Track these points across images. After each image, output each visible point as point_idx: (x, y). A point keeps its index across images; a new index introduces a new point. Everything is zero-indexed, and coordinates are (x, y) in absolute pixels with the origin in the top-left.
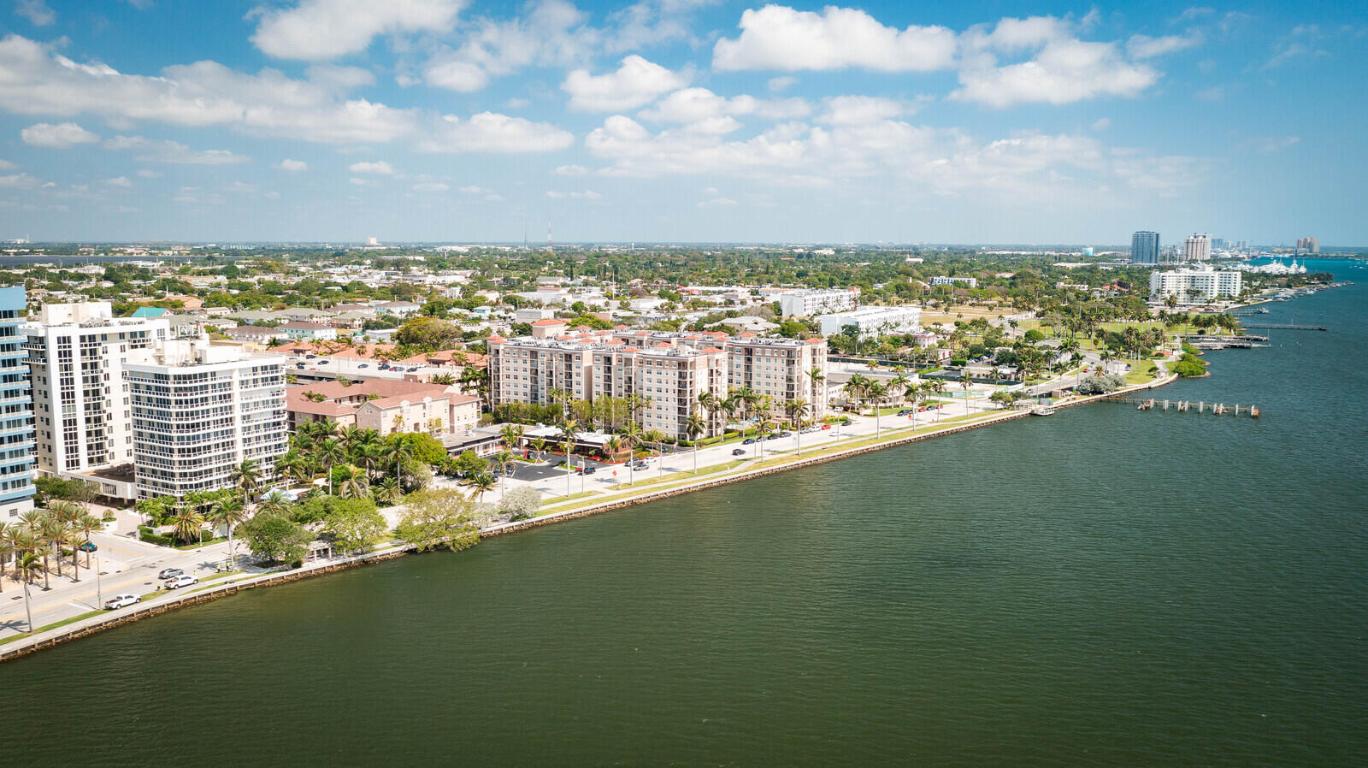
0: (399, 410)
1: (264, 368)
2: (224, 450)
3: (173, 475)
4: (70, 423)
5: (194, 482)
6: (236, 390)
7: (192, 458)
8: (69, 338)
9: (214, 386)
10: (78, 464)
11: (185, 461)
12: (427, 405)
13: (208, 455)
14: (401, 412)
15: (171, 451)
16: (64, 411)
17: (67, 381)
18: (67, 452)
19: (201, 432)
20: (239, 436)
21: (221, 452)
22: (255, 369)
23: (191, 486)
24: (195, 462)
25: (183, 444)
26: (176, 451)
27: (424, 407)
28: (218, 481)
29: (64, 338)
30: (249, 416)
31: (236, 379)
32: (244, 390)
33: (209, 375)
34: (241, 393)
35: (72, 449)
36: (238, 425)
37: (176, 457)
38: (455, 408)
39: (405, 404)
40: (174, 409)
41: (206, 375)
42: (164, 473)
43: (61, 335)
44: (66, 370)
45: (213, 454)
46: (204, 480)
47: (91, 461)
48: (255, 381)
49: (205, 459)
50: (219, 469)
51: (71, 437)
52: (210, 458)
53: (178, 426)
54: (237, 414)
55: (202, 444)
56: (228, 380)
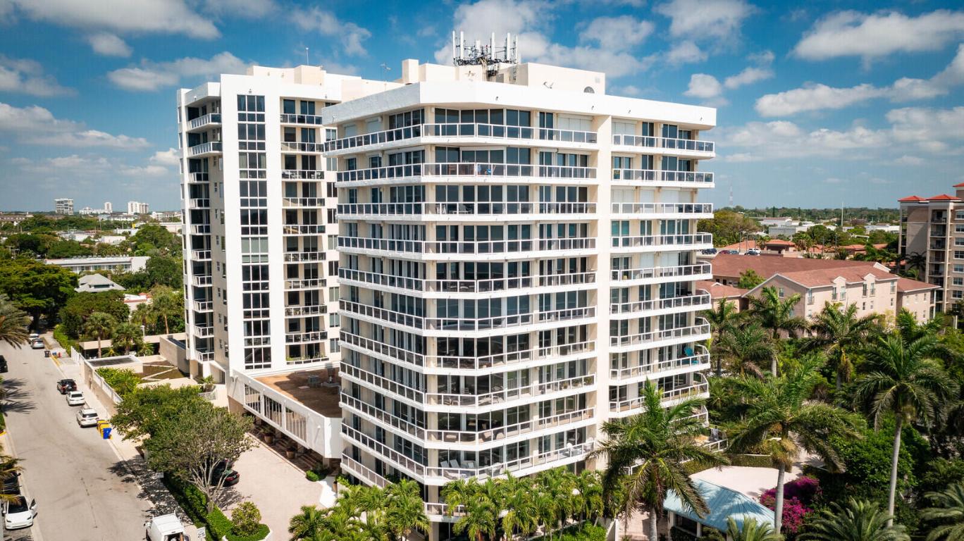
0: (831, 292)
1: (670, 129)
2: (564, 351)
3: (421, 418)
4: (256, 274)
5: (477, 446)
6: (602, 179)
7: (477, 372)
8: (261, 99)
9: (546, 156)
10: (268, 358)
11: (456, 379)
12: (869, 288)
13: (519, 365)
14: (835, 296)
15: (421, 344)
16: (245, 248)
17: (254, 189)
18: (249, 333)
19: (505, 293)
20: (602, 316)
21: (554, 358)
22: (649, 127)
23: (470, 456)
24: (484, 383)
25: (451, 325)
26: (432, 348)
27: (865, 293)
28: (544, 444)
29: (251, 98)
30: (627, 260)
31: (605, 146)
32: (622, 182)
33: (536, 120)
34: (614, 189)
35: (258, 328)
36: (603, 282)
37: (432, 367)
38: (904, 298)
39: (840, 282)
40: (433, 217)
41: (526, 115)
42: (400, 409)
43: (245, 93)
44: (253, 165)
45: (535, 362)
46: (506, 440)
47: (294, 352)
48: (649, 160)
49: (512, 375)
50: (545, 408)
51: (257, 301)
52: (526, 373)
53: (441, 269)
54: (603, 249)
55: (506, 330)
56: (585, 146)
